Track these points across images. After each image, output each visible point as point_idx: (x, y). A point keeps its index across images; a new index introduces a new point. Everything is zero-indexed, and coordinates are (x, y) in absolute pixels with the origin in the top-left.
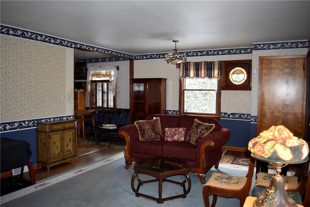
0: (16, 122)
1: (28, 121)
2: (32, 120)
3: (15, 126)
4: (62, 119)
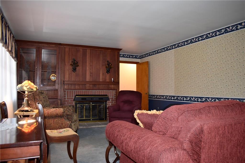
0: (204, 97)
1: (211, 98)
2: (214, 98)
3: (203, 100)
4: (242, 101)
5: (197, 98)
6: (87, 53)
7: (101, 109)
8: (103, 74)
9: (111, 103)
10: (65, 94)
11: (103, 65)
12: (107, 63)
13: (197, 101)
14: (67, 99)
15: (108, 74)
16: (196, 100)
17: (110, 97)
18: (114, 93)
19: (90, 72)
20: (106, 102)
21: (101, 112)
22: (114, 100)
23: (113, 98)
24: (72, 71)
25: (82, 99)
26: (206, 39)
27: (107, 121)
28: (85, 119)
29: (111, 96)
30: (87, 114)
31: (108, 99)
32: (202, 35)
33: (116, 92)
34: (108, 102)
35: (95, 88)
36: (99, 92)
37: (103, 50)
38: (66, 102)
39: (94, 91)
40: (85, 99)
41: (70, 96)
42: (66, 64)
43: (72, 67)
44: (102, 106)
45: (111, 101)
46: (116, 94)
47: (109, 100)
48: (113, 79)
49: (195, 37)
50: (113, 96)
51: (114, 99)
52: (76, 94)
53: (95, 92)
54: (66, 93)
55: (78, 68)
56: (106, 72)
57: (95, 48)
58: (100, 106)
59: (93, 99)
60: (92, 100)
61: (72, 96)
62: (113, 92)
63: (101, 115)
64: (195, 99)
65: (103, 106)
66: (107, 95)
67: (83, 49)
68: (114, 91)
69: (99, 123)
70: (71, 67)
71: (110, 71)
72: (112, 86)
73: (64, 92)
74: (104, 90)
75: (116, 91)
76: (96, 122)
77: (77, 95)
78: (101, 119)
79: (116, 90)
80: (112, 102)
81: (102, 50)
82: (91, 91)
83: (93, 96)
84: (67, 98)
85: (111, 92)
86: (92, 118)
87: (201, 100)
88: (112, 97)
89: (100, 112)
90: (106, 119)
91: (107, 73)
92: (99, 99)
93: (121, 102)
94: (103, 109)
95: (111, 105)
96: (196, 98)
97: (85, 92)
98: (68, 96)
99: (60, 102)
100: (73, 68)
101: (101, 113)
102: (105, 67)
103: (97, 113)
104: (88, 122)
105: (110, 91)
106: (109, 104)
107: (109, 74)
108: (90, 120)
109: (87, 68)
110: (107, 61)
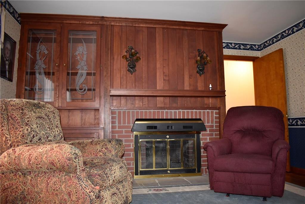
5: (296, 120)
6: (157, 35)
7: (188, 148)
8: (190, 76)
9: (208, 137)
10: (113, 118)
11: (189, 58)
12: (197, 53)
13: (295, 124)
14: (118, 128)
15: (200, 75)
16: (294, 122)
17: (206, 124)
18: (215, 115)
19: (164, 73)
20: (198, 133)
21: (189, 155)
22: (216, 131)
23: (212, 126)
24: (127, 71)
25: (149, 127)
26: (303, 28)
27: (201, 175)
28: (155, 169)
29: (208, 122)
30: (159, 160)
31: (203, 128)
32: (297, 23)
33: (219, 114)
34: (203, 135)
35: (174, 105)
36: (184, 113)
37: (189, 28)
38: (117, 135)
39: (173, 111)
40: (155, 127)
41: (124, 123)
42: (116, 57)
43: (127, 63)
44: (190, 142)
45: (208, 132)
46: (219, 118)
47: (205, 130)
48: (211, 86)
49: (287, 29)
50: (212, 122)
51: (214, 128)
52: (135, 119)
53: (175, 113)
54: (117, 115)
55: (139, 65)
56: (197, 72)
57: (173, 25)
58: (185, 142)
59: (172, 128)
60: (170, 130)
61: (129, 123)
62: (212, 113)
63: (188, 161)
64: (292, 122)
65: (194, 144)
66: (200, 120)
67: (148, 27)
68: (214, 111)
69: (185, 178)
70: (125, 63)
71: (205, 70)
72: (210, 102)
73: (112, 114)
74: (193, 109)
75: (218, 111)
76: (180, 176)
77: (138, 120)
78: (189, 171)
79: (219, 109)
80: (212, 135)
81: (187, 28)
82: (166, 110)
83: (170, 122)
84: (118, 126)
85: (208, 112)
86: (169, 169)
87: (302, 123)
88: (210, 124)
89: (186, 155)
90: (199, 171)
91: (198, 75)
92: (184, 127)
93: (235, 133)
94: (193, 148)
95: (208, 141)
96: (294, 120)
97: (154, 113)
98: (119, 122)
99: (103, 134)
100: (128, 65)
101: (188, 157)
102: (194, 61)
103: (180, 158)
104: (162, 177)
105: (206, 111)
106: (205, 138)
107: (203, 76)
108: (165, 172)
109: (158, 65)
110: (198, 50)
